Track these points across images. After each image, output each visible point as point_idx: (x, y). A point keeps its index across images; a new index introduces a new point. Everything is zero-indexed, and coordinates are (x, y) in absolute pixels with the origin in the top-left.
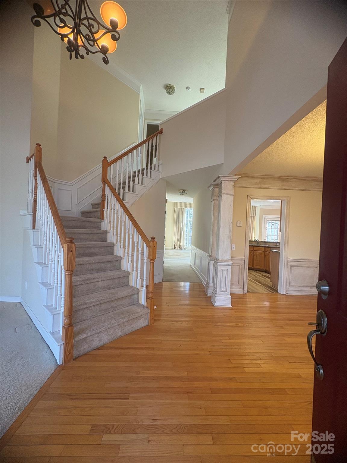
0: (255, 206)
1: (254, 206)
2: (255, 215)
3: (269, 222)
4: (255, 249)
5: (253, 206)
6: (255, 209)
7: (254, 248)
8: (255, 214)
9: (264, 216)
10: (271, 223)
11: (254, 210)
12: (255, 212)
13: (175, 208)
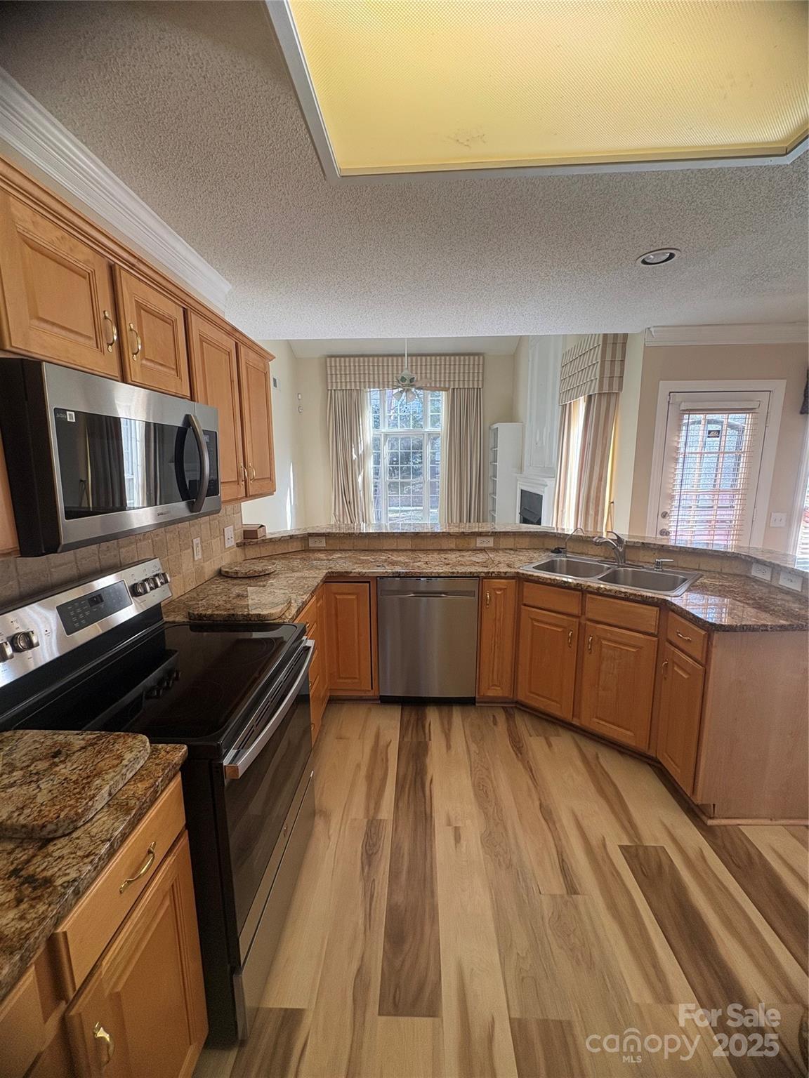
0: (620, 341)
1: (616, 335)
2: (620, 388)
3: (695, 417)
4: (595, 608)
5: (610, 341)
6: (618, 357)
7: (589, 605)
8: (616, 380)
9: (665, 387)
10: (701, 427)
11: (613, 361)
12: (617, 374)
13: (329, 392)
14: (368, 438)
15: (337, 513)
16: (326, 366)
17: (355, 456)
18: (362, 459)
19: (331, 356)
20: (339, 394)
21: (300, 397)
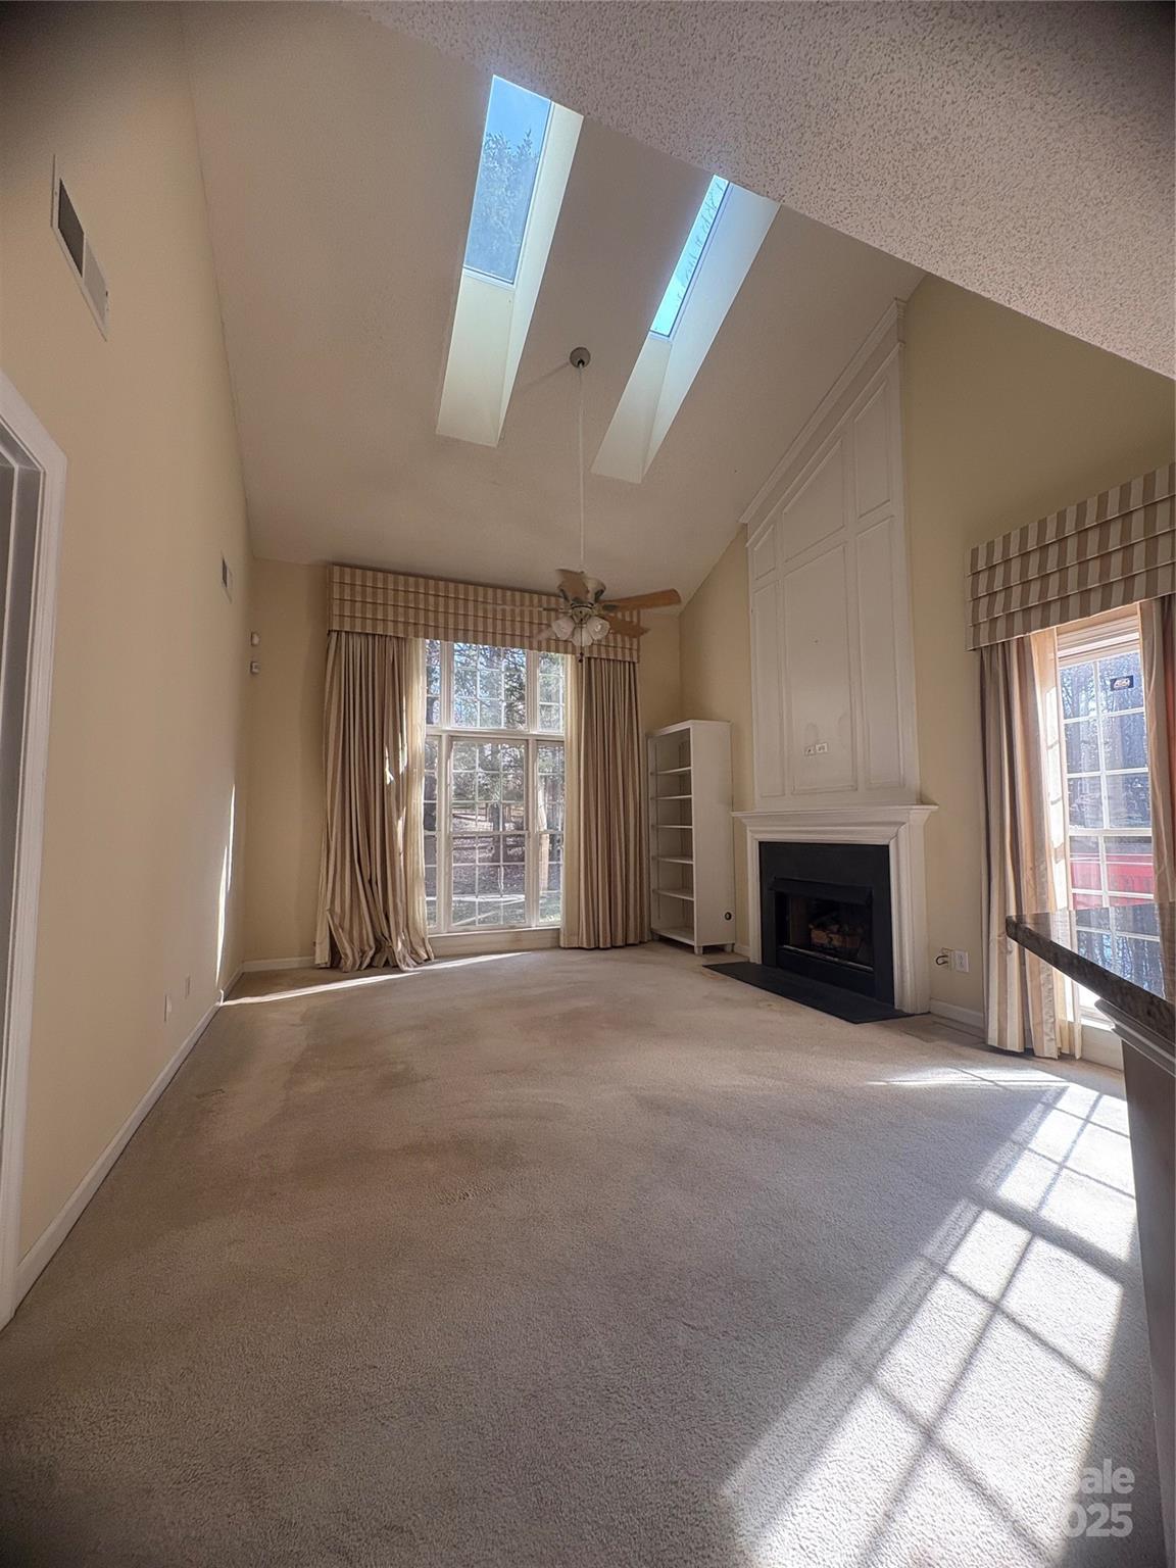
13: (329, 635)
14: (419, 741)
15: (338, 909)
16: (331, 581)
17: (389, 777)
18: (404, 782)
19: (342, 565)
20: (357, 643)
21: (256, 640)
